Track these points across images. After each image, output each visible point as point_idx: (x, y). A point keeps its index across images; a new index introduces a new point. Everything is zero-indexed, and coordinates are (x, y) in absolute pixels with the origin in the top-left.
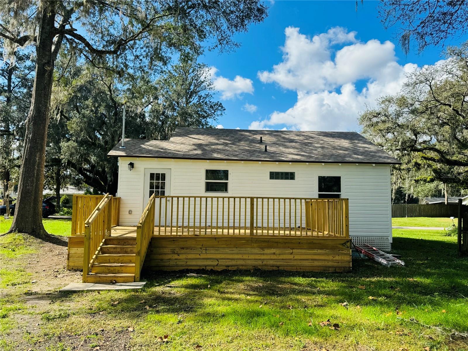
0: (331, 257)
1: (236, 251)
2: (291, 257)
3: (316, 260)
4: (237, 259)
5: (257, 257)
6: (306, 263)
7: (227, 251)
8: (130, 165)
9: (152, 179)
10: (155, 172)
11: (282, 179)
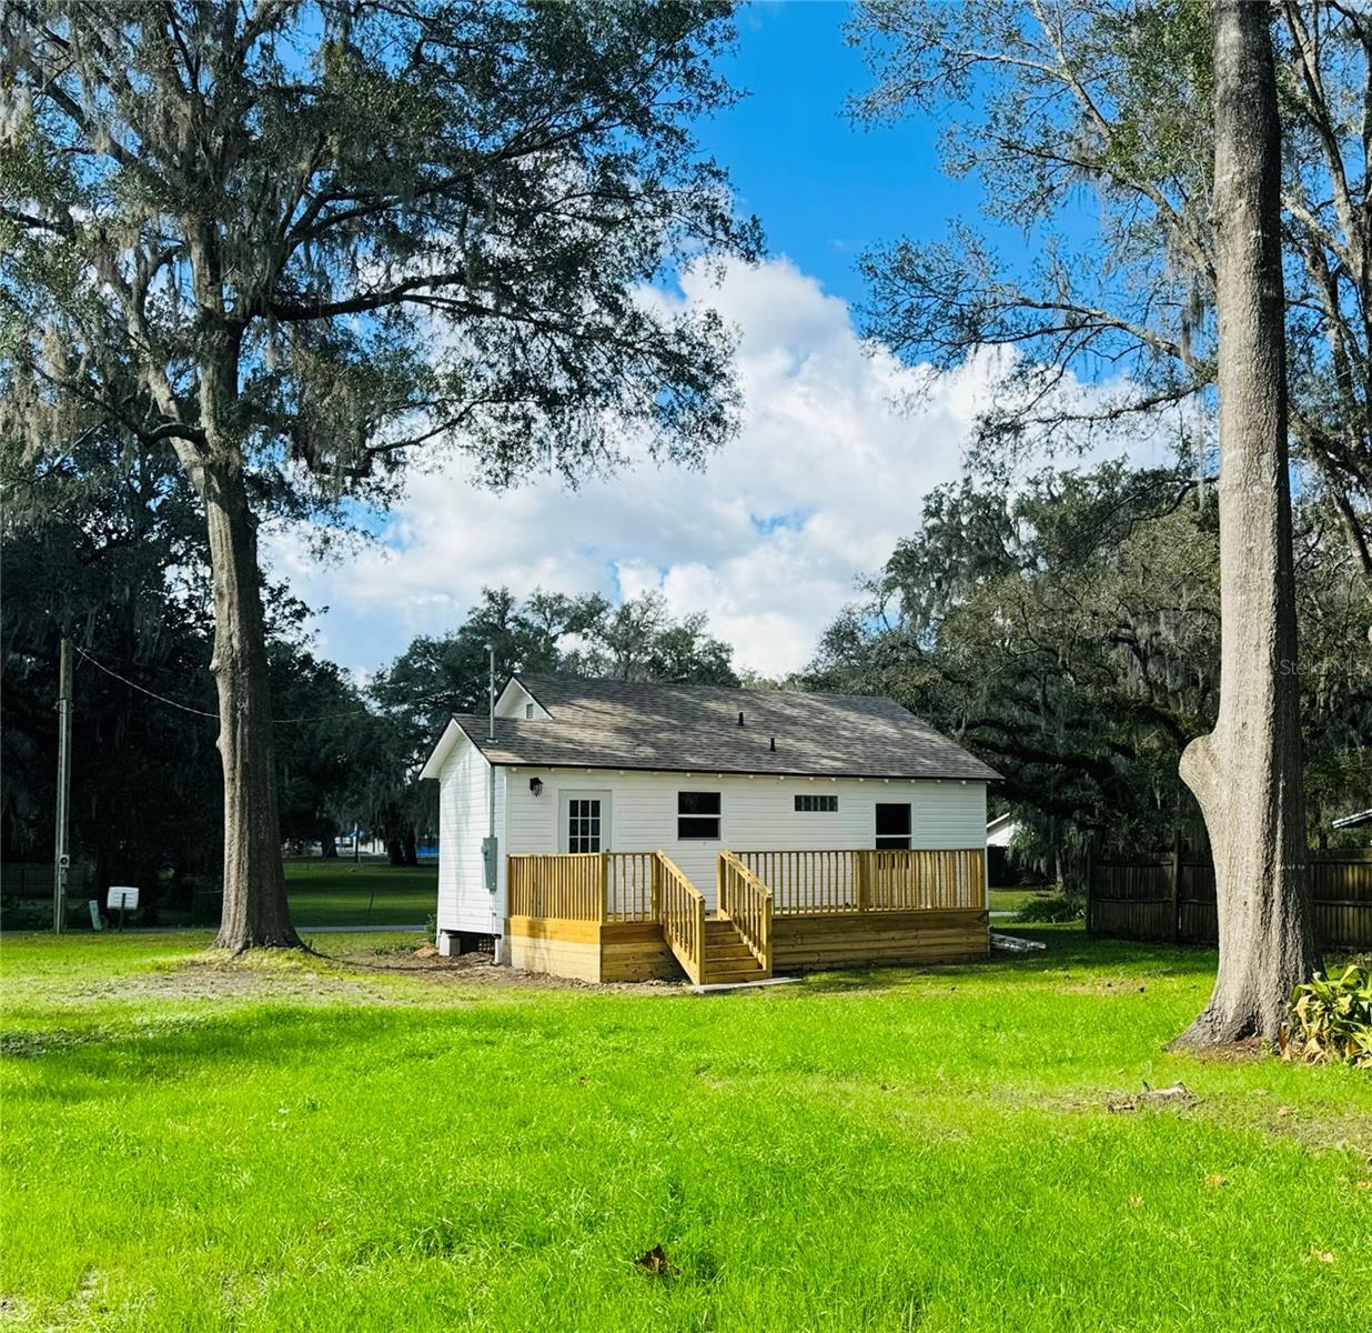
0: (964, 940)
1: (843, 937)
2: (915, 942)
3: (946, 944)
4: (844, 950)
5: (871, 945)
7: (831, 937)
8: (535, 783)
9: (573, 812)
10: (580, 797)
11: (816, 810)
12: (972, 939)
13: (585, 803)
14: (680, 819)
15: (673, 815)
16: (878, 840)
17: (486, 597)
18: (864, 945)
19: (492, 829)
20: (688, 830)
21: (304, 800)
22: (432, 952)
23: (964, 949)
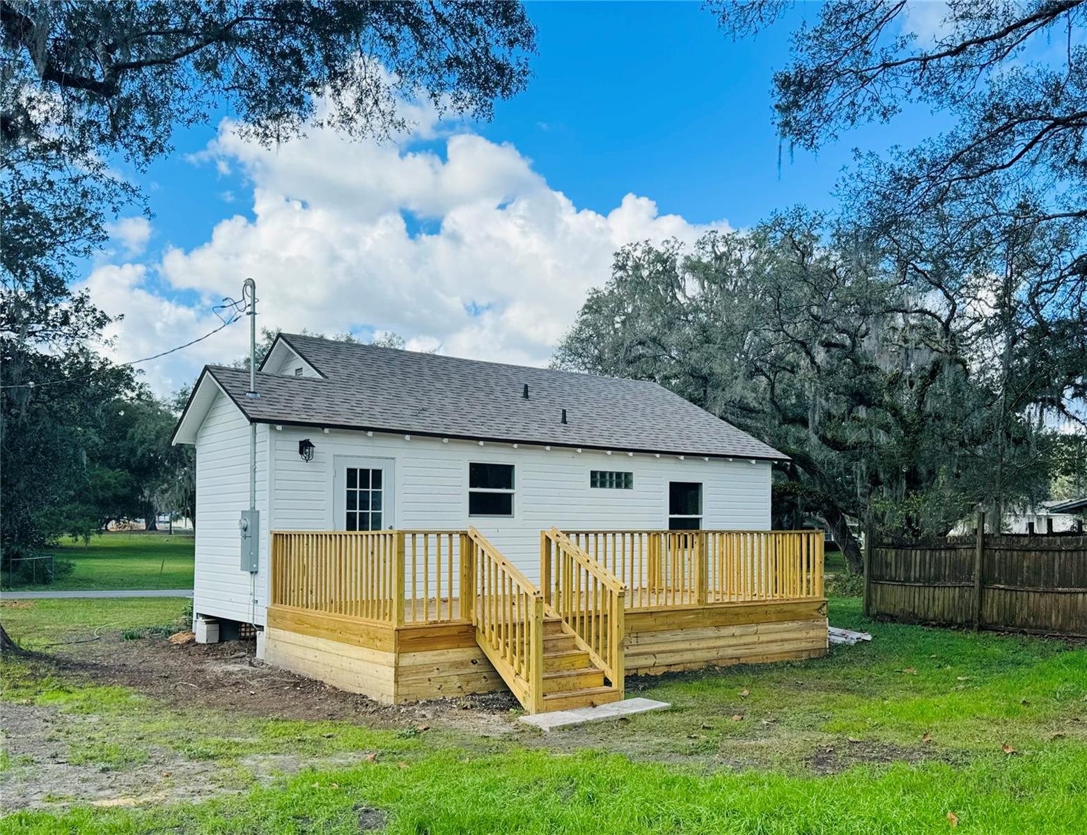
0: (804, 635)
1: (681, 635)
2: (755, 638)
3: (786, 640)
4: (681, 651)
5: (711, 643)
6: (774, 648)
7: (668, 635)
8: (305, 446)
9: (351, 482)
10: (359, 465)
11: (611, 486)
12: (812, 634)
13: (364, 472)
14: (471, 494)
15: (463, 489)
16: (671, 520)
17: (265, 336)
18: (704, 644)
19: (253, 499)
20: (480, 505)
21: (124, 487)
22: (186, 638)
23: (804, 645)
